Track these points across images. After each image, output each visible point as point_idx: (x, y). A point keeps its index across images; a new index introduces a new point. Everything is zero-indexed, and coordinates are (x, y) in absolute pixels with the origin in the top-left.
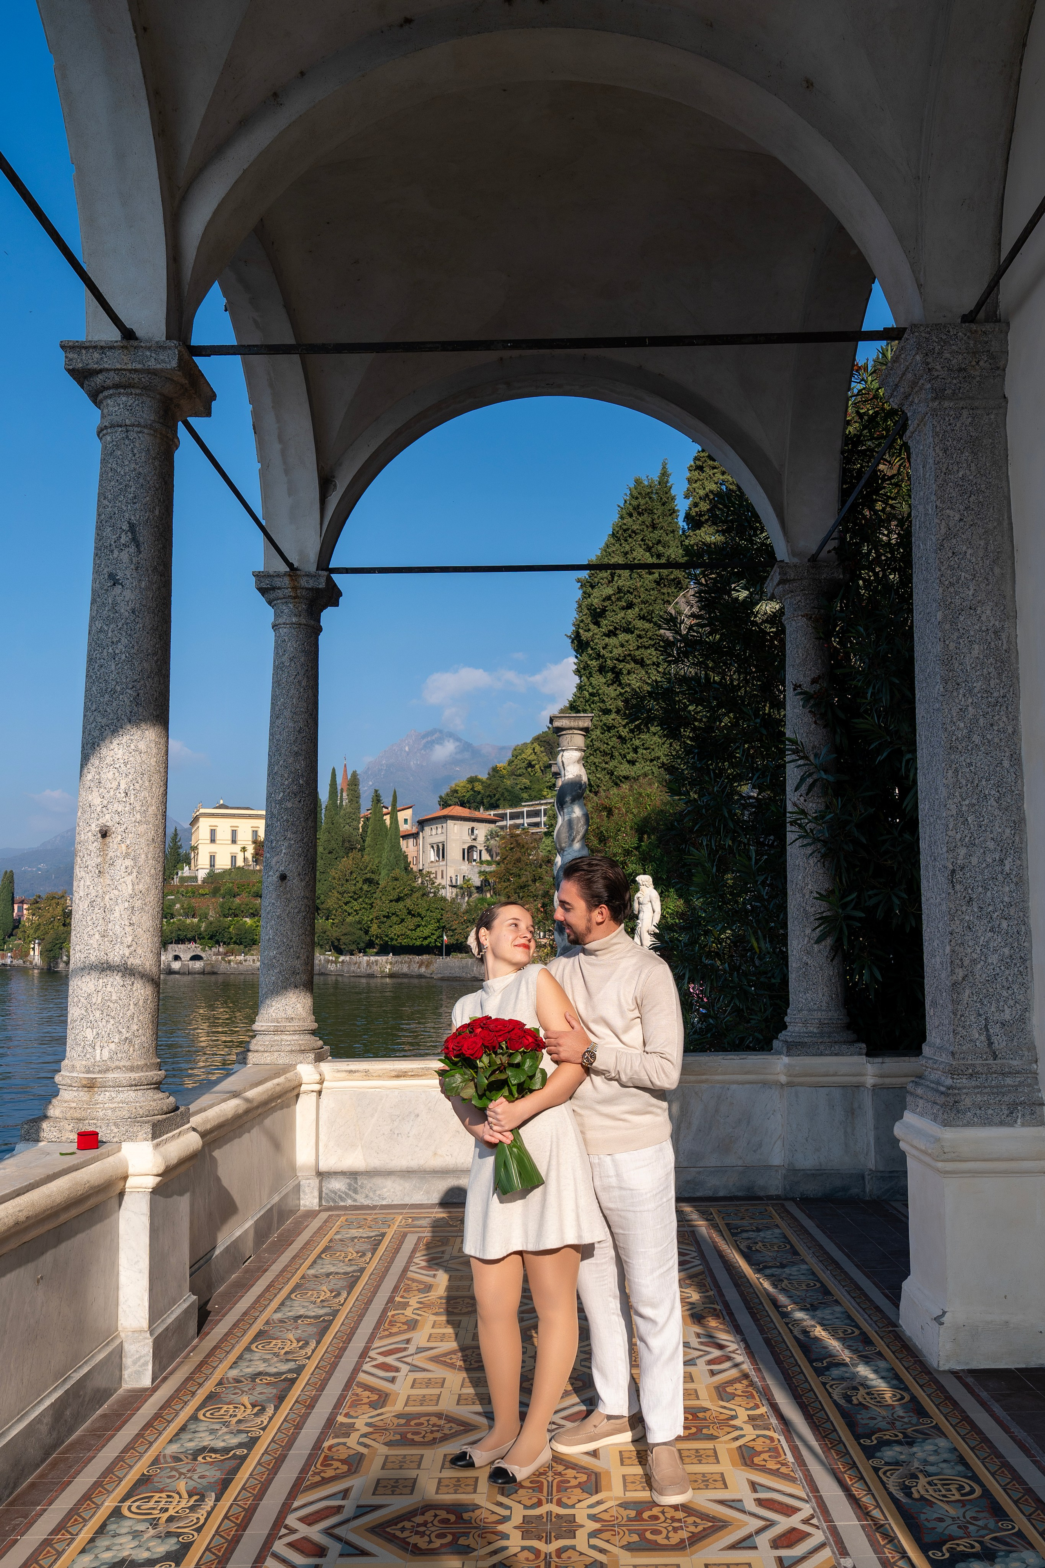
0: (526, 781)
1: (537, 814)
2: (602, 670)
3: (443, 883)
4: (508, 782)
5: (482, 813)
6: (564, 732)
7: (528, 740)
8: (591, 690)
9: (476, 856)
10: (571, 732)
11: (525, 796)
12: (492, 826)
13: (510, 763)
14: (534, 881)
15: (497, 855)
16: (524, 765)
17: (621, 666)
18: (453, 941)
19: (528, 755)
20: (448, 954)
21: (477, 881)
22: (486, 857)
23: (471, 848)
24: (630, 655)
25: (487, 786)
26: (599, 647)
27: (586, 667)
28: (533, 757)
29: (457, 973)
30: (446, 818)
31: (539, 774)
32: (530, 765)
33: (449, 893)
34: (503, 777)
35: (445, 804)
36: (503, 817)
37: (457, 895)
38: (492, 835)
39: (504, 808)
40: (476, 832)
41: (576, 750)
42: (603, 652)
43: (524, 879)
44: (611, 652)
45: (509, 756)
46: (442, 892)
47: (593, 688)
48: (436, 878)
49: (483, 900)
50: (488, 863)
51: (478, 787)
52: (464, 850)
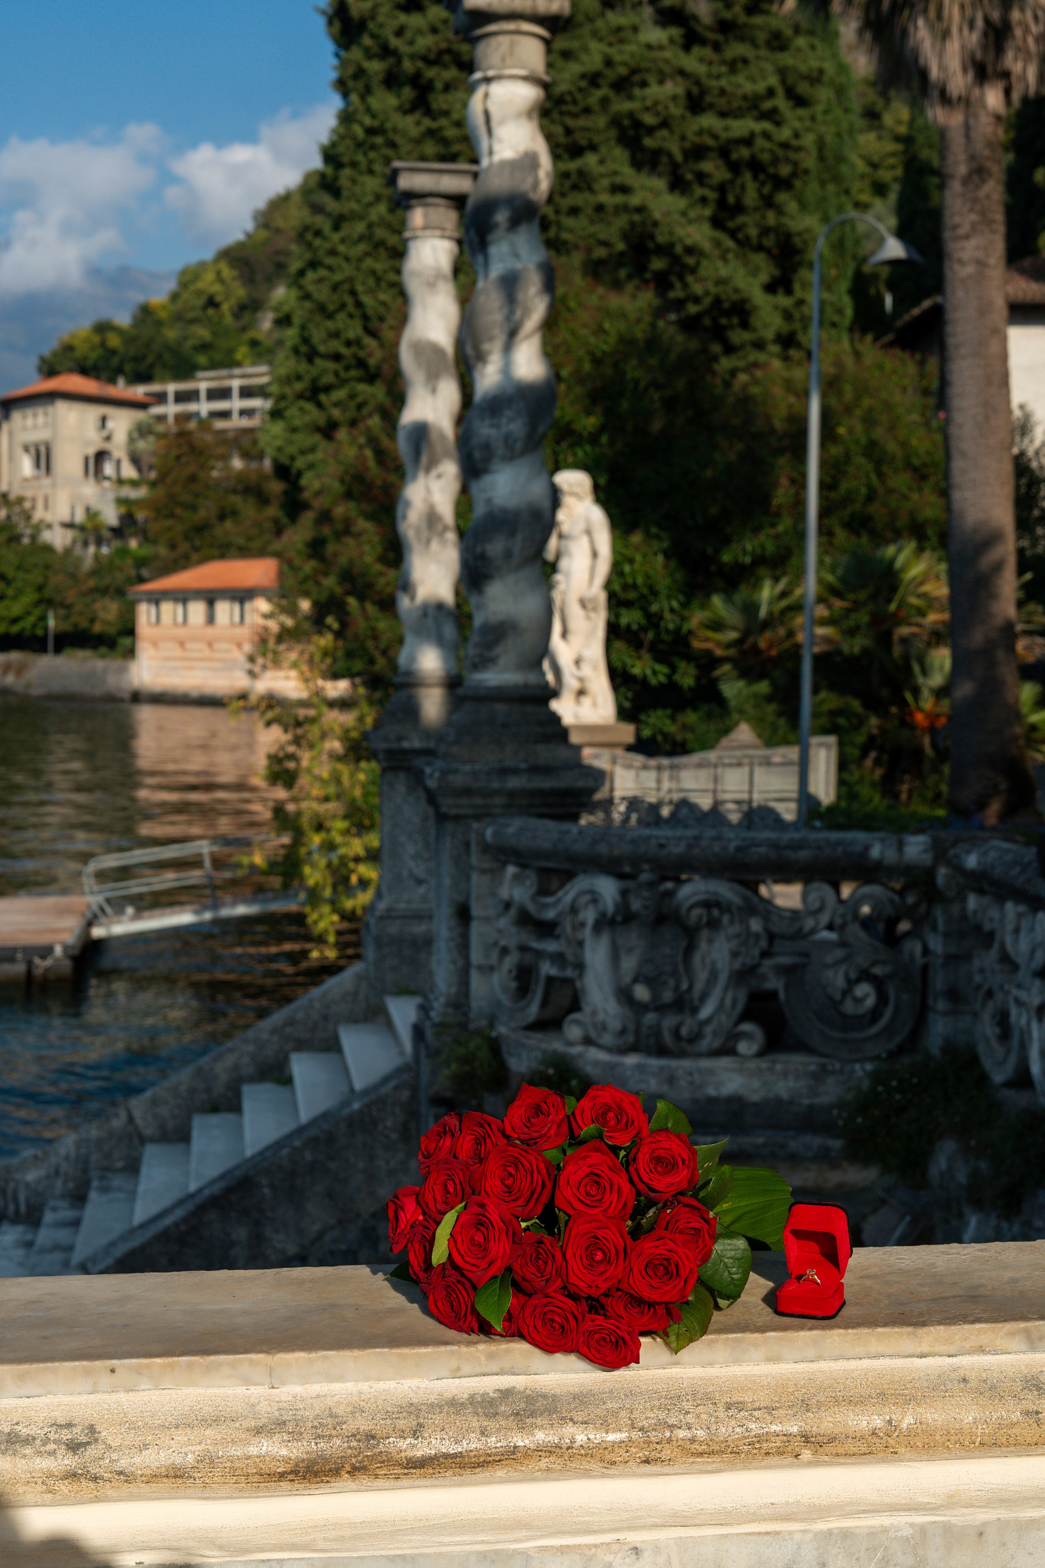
0: (203, 333)
1: (223, 394)
2: (391, 81)
3: (49, 517)
4: (171, 334)
5: (121, 389)
6: (493, 28)
7: (208, 255)
8: (368, 121)
9: (108, 469)
10: (511, 26)
11: (202, 359)
12: (139, 415)
13: (175, 297)
14: (222, 517)
15: (151, 468)
16: (201, 302)
17: (431, 73)
18: (67, 627)
19: (208, 283)
20: (58, 649)
21: (111, 516)
22: (129, 471)
23: (101, 456)
24: (449, 51)
25: (129, 338)
26: (388, 33)
27: (360, 73)
28: (216, 288)
29: (75, 686)
30: (51, 397)
31: (228, 320)
32: (212, 303)
33: (58, 539)
34: (159, 324)
35: (49, 370)
36: (161, 398)
37: (74, 542)
38: (141, 431)
39: (163, 380)
40: (110, 424)
41: (525, 79)
42: (395, 42)
43: (202, 514)
44: (411, 43)
45: (171, 285)
46: (47, 536)
47: (374, 116)
48: (33, 508)
49: (124, 552)
50: (134, 484)
51: (114, 341)
52: (87, 459)
